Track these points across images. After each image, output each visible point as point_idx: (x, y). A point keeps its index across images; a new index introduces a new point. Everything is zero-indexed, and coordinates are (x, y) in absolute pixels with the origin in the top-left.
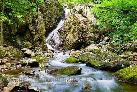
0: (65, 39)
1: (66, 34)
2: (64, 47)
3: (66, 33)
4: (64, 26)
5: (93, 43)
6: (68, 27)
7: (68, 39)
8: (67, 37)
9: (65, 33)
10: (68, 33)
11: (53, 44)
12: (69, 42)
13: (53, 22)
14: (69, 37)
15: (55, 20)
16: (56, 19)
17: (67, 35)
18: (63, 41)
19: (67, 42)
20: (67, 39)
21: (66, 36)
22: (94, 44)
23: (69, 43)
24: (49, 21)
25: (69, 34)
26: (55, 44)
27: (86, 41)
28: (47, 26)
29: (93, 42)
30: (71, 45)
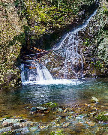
1: (97, 40)
9: (94, 37)
10: (103, 38)
20: (99, 51)
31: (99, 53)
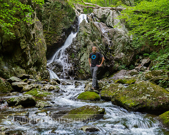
0: (78, 63)
1: (79, 55)
2: (76, 75)
3: (80, 52)
4: (77, 42)
5: (124, 69)
6: (83, 44)
7: (83, 63)
8: (82, 60)
9: (77, 53)
10: (83, 53)
11: (58, 70)
12: (85, 67)
13: (58, 36)
14: (85, 60)
15: (62, 32)
16: (64, 30)
17: (81, 56)
18: (75, 66)
19: (81, 66)
20: (81, 62)
21: (80, 58)
22: (126, 71)
23: (84, 69)
24: (53, 34)
25: (84, 55)
26: (62, 71)
27: (112, 66)
28: (50, 42)
29: (123, 67)
30: (88, 72)
31: (81, 64)
